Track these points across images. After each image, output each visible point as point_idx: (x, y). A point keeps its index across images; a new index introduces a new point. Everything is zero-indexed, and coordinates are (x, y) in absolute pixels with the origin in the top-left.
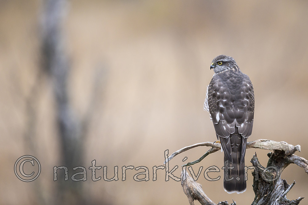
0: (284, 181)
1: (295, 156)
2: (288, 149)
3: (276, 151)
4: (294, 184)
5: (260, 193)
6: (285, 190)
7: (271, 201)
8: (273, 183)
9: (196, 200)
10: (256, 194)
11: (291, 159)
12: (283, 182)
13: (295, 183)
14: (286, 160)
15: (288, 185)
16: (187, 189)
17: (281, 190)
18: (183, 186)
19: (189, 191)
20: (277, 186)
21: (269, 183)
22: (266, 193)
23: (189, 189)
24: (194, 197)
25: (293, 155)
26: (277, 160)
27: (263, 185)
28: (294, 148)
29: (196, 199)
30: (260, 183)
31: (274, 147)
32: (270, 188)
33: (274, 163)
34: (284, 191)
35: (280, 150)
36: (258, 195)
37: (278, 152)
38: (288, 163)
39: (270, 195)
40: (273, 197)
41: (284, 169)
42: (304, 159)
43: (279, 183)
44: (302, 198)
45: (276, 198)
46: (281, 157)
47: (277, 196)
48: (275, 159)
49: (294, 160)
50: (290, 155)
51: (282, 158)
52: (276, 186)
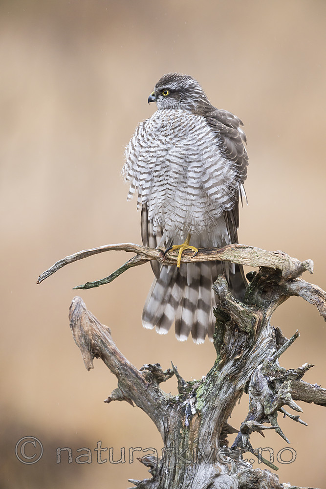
0: (277, 331)
1: (302, 281)
2: (289, 266)
3: (264, 269)
4: (296, 336)
5: (227, 352)
6: (278, 349)
7: (248, 370)
8: (254, 334)
9: (97, 358)
10: (218, 352)
11: (293, 286)
12: (274, 331)
13: (298, 335)
14: (283, 288)
15: (284, 339)
16: (80, 335)
17: (269, 347)
18: (73, 330)
19: (85, 340)
20: (263, 340)
21: (246, 333)
22: (240, 353)
23: (84, 335)
24: (94, 353)
25: (298, 278)
26: (265, 287)
27: (234, 336)
28: (299, 265)
29: (97, 356)
30: (228, 333)
31: (260, 261)
32: (247, 342)
33: (259, 293)
34: (274, 350)
35: (273, 268)
36: (223, 354)
37: (267, 272)
38: (286, 294)
39: (246, 357)
40: (253, 360)
41: (277, 307)
42: (319, 289)
43: (267, 333)
44: (309, 367)
45: (258, 363)
46: (273, 282)
47: (260, 359)
48: (261, 285)
49: (298, 290)
50: (292, 280)
51: (276, 284)
52: (259, 340)
